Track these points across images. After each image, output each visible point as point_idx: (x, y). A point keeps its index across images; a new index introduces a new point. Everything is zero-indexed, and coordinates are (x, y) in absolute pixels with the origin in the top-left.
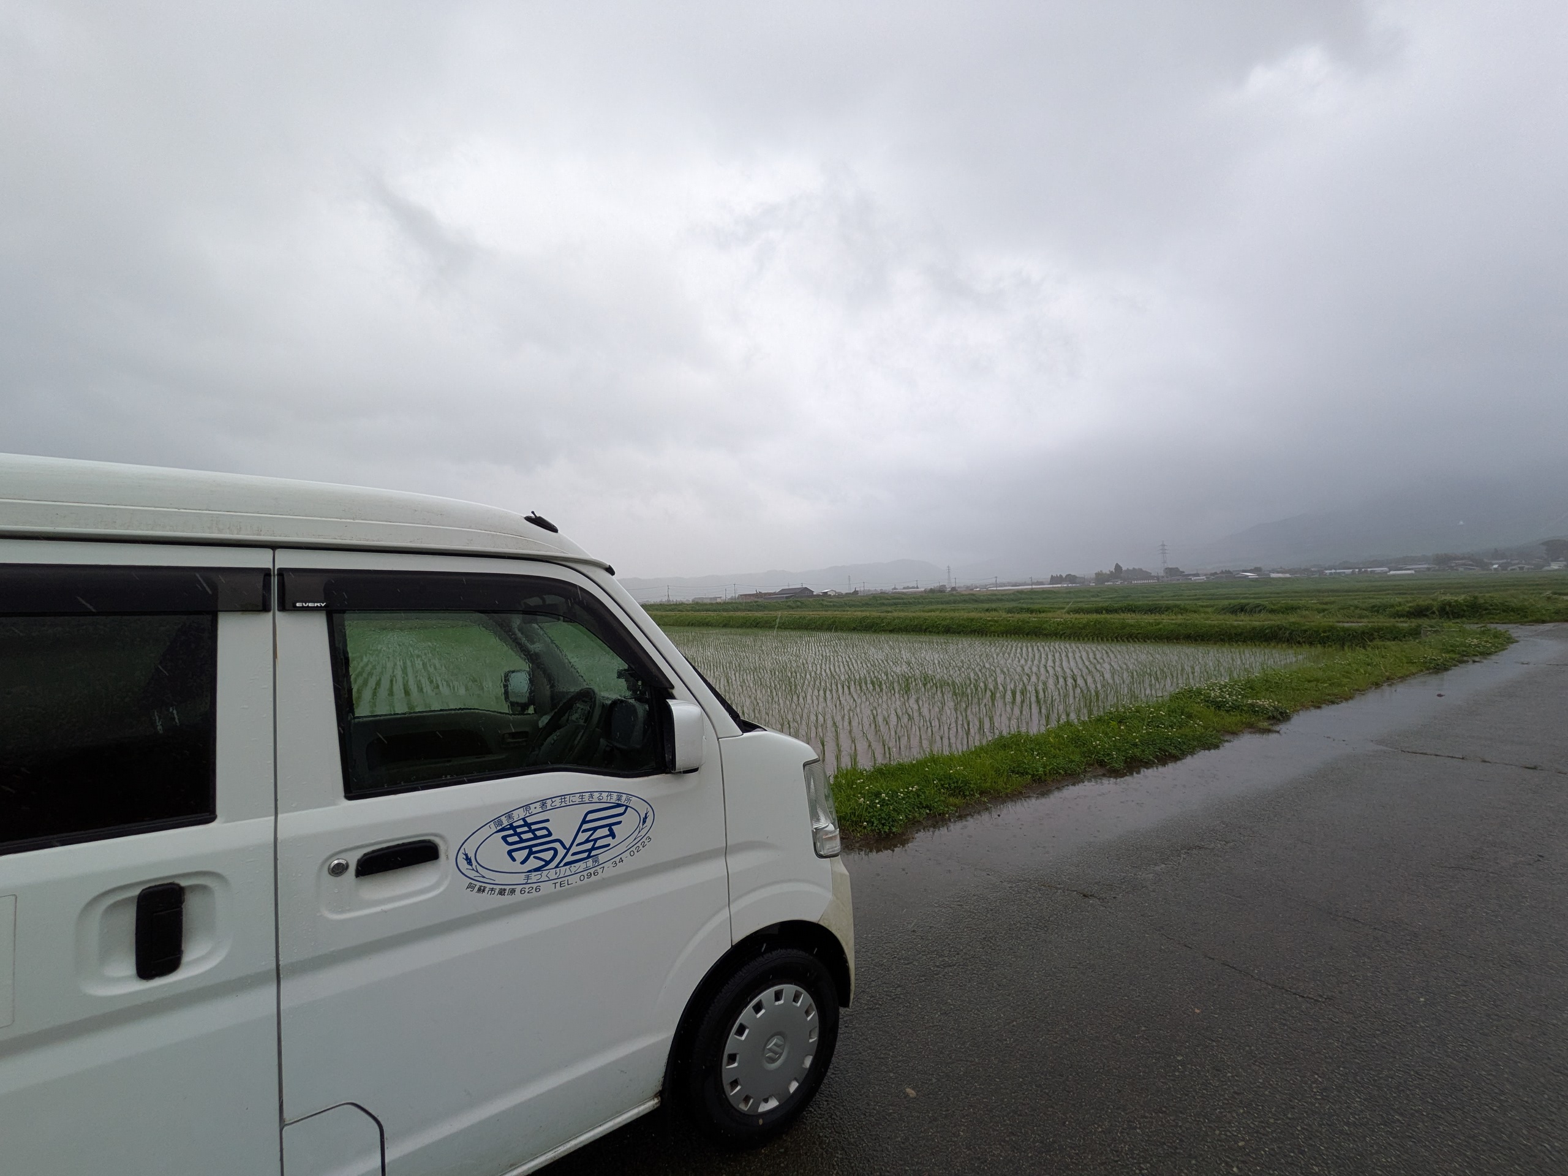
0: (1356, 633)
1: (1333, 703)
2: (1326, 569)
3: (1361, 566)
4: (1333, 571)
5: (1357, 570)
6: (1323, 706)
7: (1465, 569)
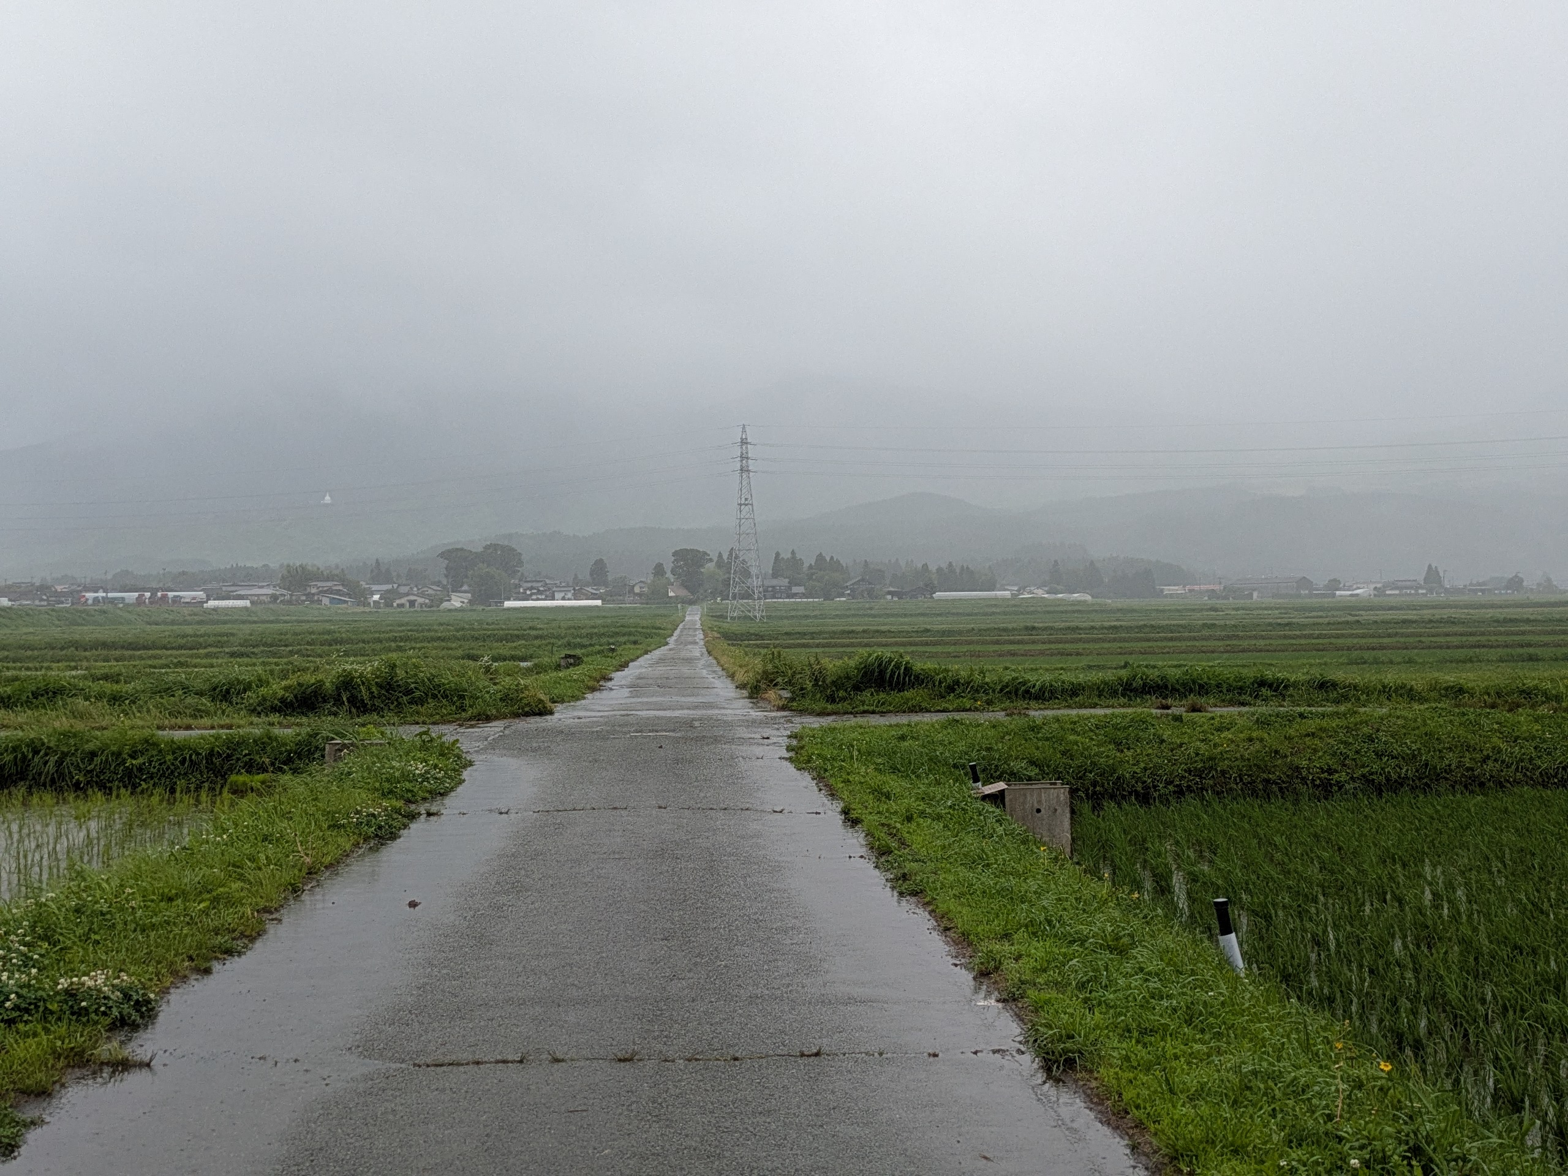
0: (198, 754)
1: (229, 952)
2: (88, 589)
3: (154, 585)
4: (101, 594)
5: (148, 595)
6: (216, 966)
7: (332, 600)
